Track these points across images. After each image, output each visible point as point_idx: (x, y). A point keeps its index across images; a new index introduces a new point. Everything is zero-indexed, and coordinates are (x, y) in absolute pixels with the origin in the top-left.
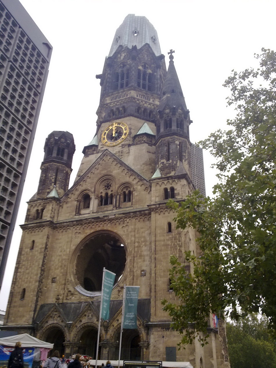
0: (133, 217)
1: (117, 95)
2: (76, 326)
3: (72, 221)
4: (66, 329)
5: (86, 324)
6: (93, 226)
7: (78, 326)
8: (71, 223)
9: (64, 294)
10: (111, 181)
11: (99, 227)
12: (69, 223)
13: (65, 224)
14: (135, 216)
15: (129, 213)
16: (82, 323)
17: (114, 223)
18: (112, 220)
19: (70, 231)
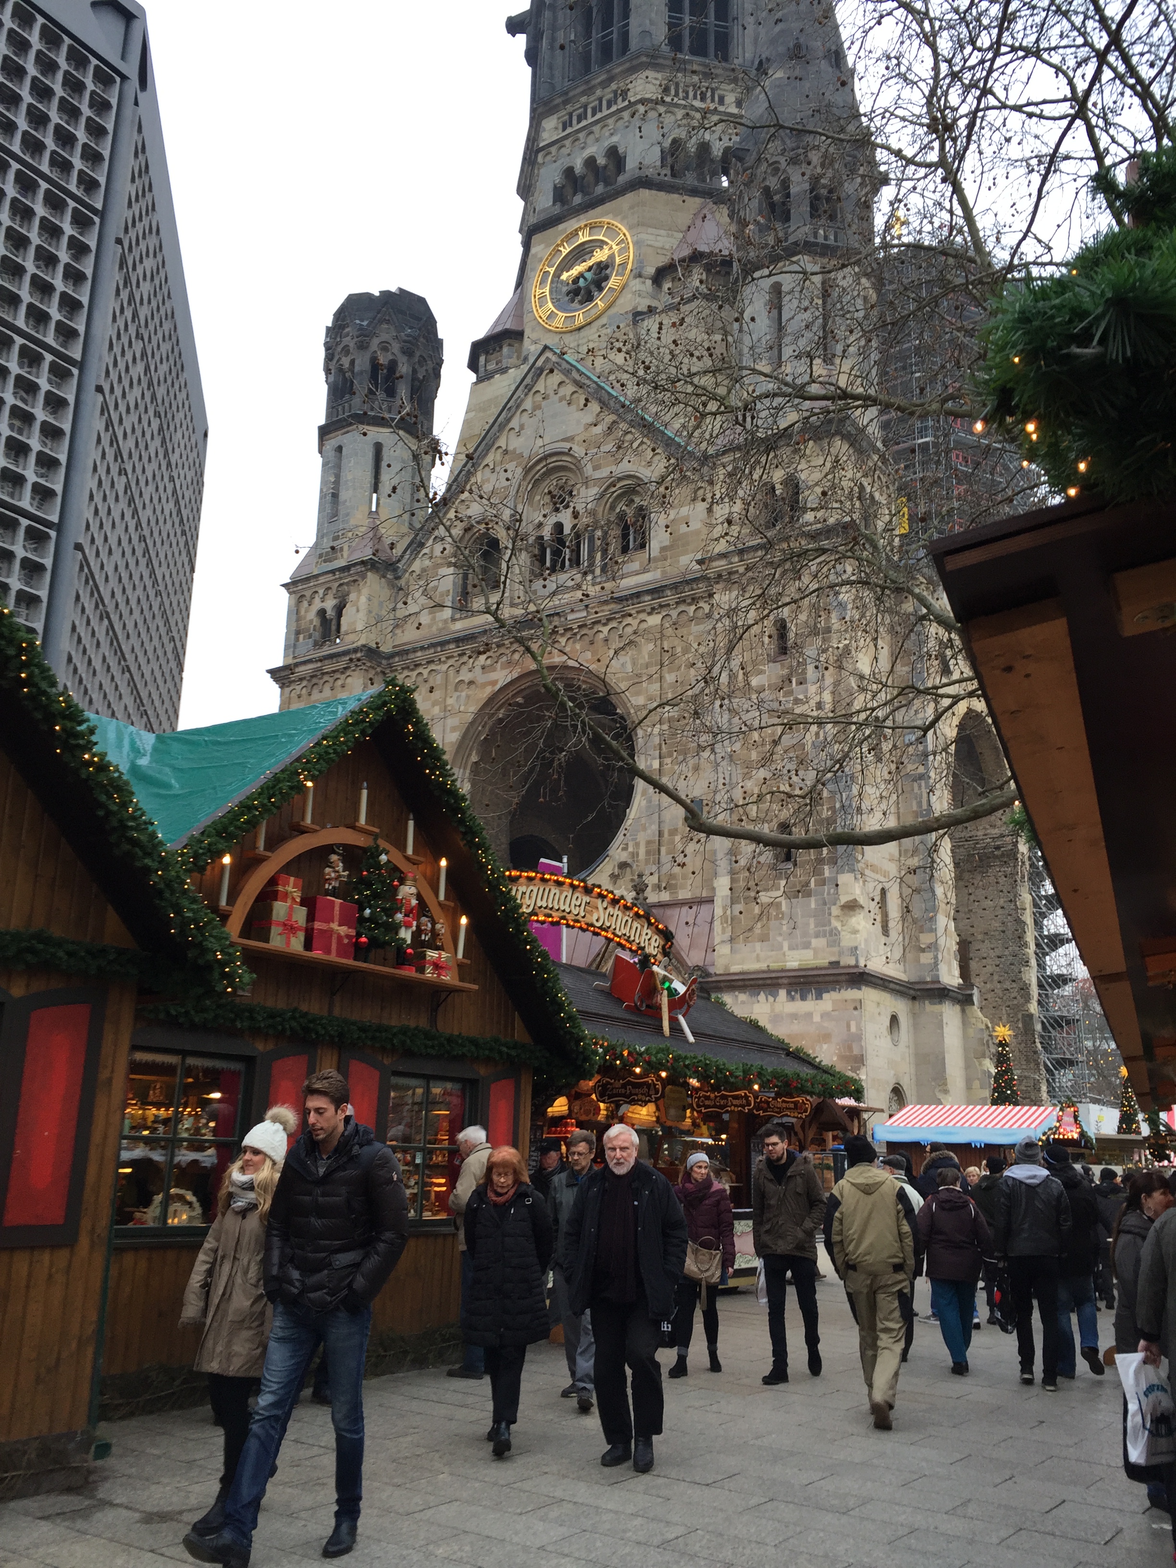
0: (653, 609)
1: (584, 99)
3: (443, 644)
6: (515, 657)
8: (439, 649)
10: (570, 475)
12: (432, 651)
13: (419, 654)
14: (661, 606)
15: (638, 595)
17: (587, 640)
18: (580, 627)
19: (438, 678)
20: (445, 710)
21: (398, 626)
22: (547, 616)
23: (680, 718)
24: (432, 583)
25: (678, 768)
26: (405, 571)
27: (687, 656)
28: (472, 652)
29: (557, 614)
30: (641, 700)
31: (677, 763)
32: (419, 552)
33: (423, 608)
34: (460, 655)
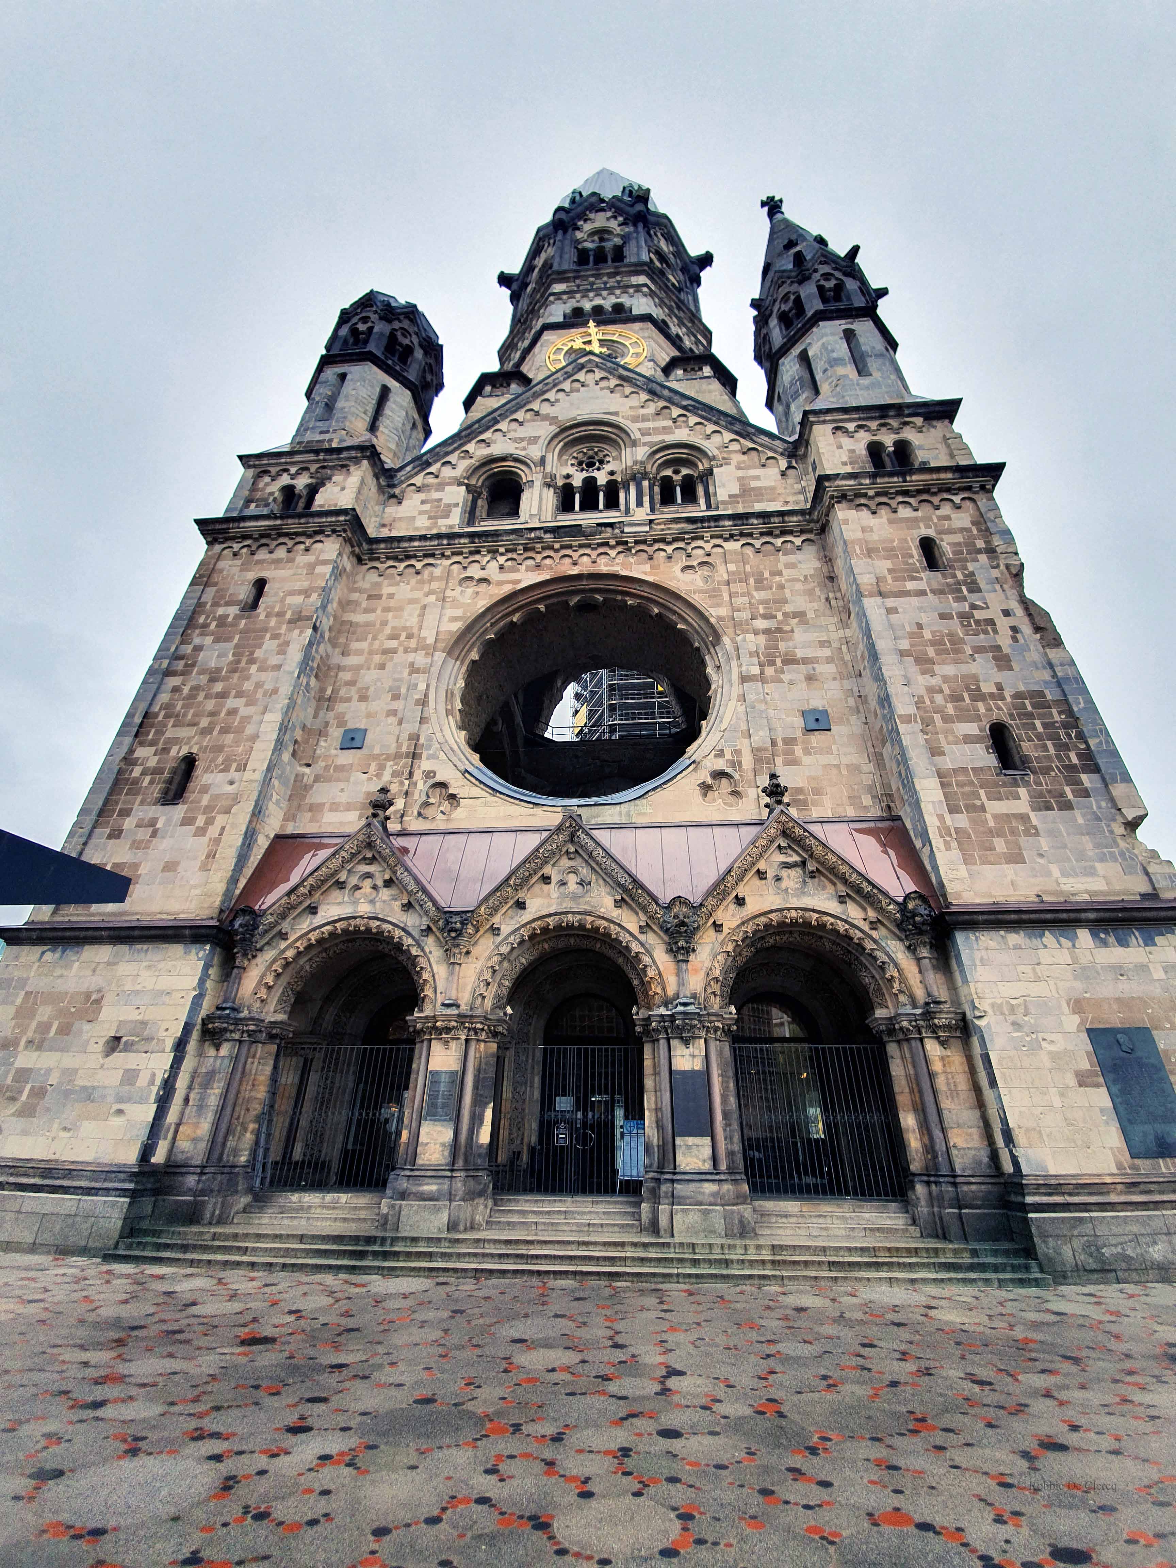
0: (732, 535)
2: (495, 931)
4: (430, 943)
5: (551, 922)
7: (505, 929)
8: (445, 542)
9: (407, 793)
10: (604, 446)
11: (575, 564)
12: (436, 542)
13: (416, 544)
14: (742, 535)
16: (527, 916)
17: (644, 555)
18: (637, 542)
19: (437, 572)
20: (444, 599)
21: (384, 525)
22: (598, 525)
23: (779, 630)
24: (436, 495)
25: (786, 677)
26: (402, 482)
27: (777, 579)
28: (489, 552)
29: (611, 525)
30: (723, 611)
31: (783, 672)
32: (423, 469)
33: (421, 513)
34: (472, 553)
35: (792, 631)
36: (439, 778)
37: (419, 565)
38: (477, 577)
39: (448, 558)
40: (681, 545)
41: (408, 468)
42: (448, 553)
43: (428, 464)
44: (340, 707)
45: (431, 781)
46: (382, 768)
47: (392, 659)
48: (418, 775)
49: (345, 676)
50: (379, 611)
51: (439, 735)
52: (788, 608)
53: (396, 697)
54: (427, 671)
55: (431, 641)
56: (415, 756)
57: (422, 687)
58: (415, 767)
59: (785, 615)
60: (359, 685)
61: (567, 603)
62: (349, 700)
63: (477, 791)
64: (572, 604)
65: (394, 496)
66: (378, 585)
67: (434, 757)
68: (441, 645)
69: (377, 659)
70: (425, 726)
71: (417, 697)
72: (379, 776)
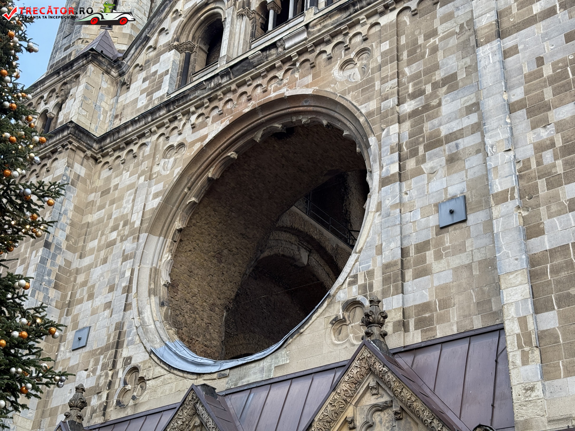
3: (152, 112)
6: (229, 106)
8: (150, 119)
9: (110, 385)
11: (249, 100)
12: (143, 123)
13: (130, 129)
17: (307, 65)
18: (300, 54)
19: (147, 150)
20: (150, 178)
21: (116, 116)
22: (263, 50)
23: (426, 108)
24: (153, 69)
25: (425, 167)
26: (129, 67)
27: (432, 40)
28: (184, 115)
29: (274, 45)
30: (372, 105)
31: (424, 160)
32: (144, 46)
33: (142, 93)
34: (171, 121)
35: (439, 104)
36: (134, 363)
37: (135, 148)
38: (175, 145)
39: (155, 132)
40: (340, 39)
41: (132, 51)
42: (154, 128)
43: (147, 39)
44: (76, 310)
45: (128, 368)
46: (97, 363)
47: (111, 252)
48: (119, 365)
49: (81, 278)
50: (107, 206)
51: (137, 319)
52: (439, 75)
53: (112, 289)
54: (133, 256)
55: (137, 224)
56: (118, 345)
57: (128, 274)
58: (119, 355)
59: (436, 86)
60: (89, 284)
61: (253, 140)
62: (81, 301)
63: (159, 370)
64: (258, 140)
65: (124, 84)
66: (108, 179)
67: (131, 342)
68: (145, 225)
69: (102, 254)
70: (128, 312)
71: (124, 284)
72: (94, 372)
